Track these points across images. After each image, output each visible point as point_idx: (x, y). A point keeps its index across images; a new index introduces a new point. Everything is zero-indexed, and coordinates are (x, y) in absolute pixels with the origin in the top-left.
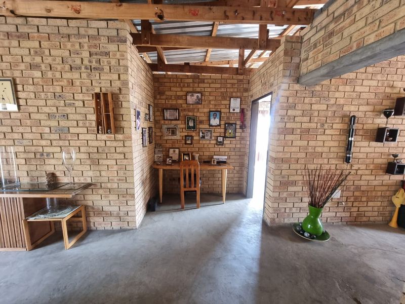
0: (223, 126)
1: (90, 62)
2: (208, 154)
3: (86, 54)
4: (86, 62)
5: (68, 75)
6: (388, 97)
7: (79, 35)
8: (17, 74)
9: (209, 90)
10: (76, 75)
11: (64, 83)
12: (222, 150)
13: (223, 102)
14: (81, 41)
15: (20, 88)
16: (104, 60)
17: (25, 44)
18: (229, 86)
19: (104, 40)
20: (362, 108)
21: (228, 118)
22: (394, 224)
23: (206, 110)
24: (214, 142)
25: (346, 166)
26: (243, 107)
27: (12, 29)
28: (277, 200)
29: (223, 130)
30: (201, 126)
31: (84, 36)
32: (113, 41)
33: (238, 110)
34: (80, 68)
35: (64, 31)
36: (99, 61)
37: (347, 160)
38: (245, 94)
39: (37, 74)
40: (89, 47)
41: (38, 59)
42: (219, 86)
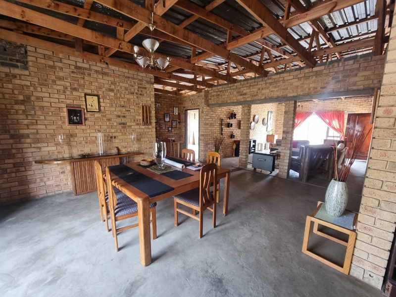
0: (171, 122)
1: (138, 91)
2: (164, 137)
3: (136, 87)
4: (136, 91)
5: (127, 96)
6: (229, 112)
7: (133, 78)
8: (100, 93)
9: (164, 102)
10: (131, 97)
11: (126, 100)
12: (171, 134)
13: (171, 109)
14: (134, 81)
15: (101, 100)
16: (144, 91)
17: (106, 78)
18: (172, 101)
19: (144, 82)
20: (224, 116)
21: (173, 117)
22: (234, 155)
23: (163, 113)
24: (167, 130)
25: (222, 136)
26: (180, 112)
27: (100, 69)
28: (205, 151)
29: (171, 124)
30: (161, 122)
31: (136, 79)
32: (148, 83)
33: (177, 114)
34: (133, 93)
35: (126, 75)
36: (142, 91)
37: (222, 134)
38: (180, 106)
39: (112, 94)
40: (138, 84)
41: (113, 87)
42: (168, 100)
